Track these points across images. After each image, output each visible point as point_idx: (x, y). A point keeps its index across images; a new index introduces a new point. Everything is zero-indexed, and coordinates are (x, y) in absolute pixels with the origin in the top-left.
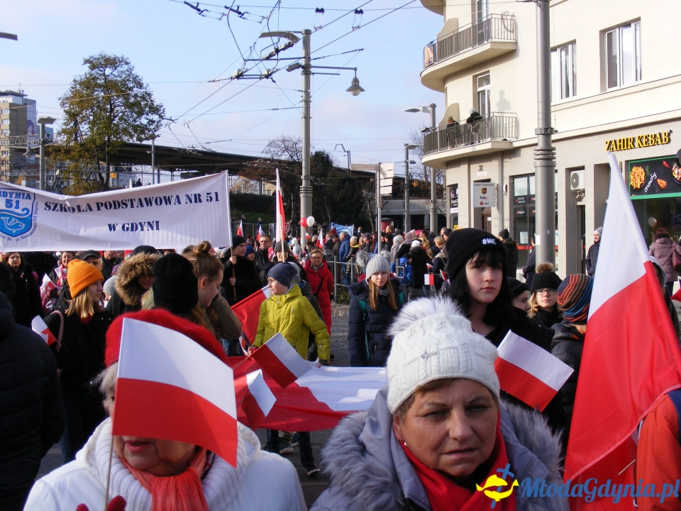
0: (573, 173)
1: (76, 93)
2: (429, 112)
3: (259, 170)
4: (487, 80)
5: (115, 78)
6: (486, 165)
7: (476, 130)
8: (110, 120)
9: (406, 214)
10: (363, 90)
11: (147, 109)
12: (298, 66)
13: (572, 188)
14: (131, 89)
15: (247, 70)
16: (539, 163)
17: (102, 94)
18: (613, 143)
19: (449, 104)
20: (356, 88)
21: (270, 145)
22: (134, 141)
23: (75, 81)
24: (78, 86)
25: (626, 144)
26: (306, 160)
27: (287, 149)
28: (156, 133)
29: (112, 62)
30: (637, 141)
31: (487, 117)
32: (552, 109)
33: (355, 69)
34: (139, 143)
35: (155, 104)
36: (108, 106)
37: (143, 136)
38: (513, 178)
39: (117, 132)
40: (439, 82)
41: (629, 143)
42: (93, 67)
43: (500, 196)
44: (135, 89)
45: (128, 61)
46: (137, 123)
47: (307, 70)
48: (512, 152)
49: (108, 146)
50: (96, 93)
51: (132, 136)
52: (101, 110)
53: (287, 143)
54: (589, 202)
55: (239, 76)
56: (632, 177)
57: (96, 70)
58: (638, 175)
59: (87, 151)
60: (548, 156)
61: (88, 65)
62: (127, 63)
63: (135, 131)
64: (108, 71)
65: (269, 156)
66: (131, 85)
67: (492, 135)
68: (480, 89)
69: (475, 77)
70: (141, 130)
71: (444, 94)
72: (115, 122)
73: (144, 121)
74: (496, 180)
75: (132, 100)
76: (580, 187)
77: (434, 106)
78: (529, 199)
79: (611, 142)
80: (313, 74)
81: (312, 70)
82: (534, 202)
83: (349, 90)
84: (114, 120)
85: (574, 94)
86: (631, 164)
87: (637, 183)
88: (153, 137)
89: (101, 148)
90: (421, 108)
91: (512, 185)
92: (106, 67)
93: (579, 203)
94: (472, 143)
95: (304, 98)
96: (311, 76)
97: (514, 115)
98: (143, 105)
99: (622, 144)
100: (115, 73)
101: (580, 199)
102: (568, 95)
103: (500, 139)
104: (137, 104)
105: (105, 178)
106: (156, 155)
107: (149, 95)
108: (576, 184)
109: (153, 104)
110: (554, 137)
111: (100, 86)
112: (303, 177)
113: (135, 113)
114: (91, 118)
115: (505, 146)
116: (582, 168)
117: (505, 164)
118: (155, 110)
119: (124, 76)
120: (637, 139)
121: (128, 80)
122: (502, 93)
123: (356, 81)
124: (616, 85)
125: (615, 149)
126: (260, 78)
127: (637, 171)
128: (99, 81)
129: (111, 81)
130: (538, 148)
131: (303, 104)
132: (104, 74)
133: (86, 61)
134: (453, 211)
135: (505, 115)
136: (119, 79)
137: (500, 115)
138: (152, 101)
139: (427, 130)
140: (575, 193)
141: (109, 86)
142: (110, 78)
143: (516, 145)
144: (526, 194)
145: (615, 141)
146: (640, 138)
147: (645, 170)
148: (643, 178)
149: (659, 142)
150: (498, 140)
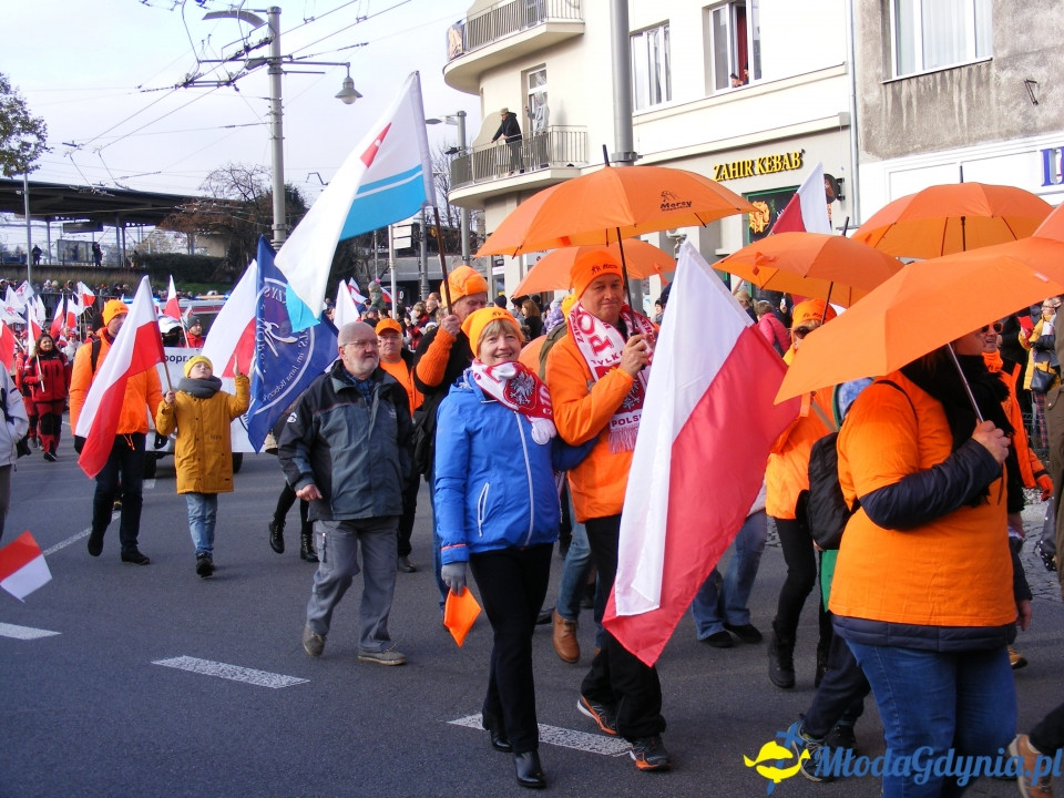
2: (455, 123)
3: (195, 217)
4: (543, 73)
9: (423, 278)
10: (360, 96)
11: (18, 126)
12: (262, 60)
13: (669, 234)
15: (200, 75)
18: (725, 168)
19: (486, 115)
20: (349, 93)
21: (210, 177)
25: (742, 170)
27: (237, 184)
28: (32, 164)
30: (758, 166)
33: (348, 65)
34: (6, 178)
35: (31, 117)
37: (13, 168)
40: (470, 79)
41: (748, 169)
46: (5, 148)
47: (275, 67)
53: (237, 174)
55: (186, 85)
56: (751, 216)
58: (761, 213)
65: (210, 195)
68: (531, 91)
69: (524, 73)
70: (11, 158)
71: (478, 98)
73: (14, 144)
76: (680, 232)
77: (462, 115)
79: (721, 166)
80: (286, 73)
81: (284, 67)
83: (338, 97)
85: (668, 98)
86: (753, 197)
87: (759, 225)
88: (27, 169)
90: (444, 119)
94: (522, 171)
95: (272, 109)
96: (283, 76)
97: (582, 129)
98: (12, 119)
99: (736, 169)
102: (659, 100)
103: (564, 165)
107: (21, 103)
109: (27, 117)
112: (274, 227)
115: (571, 175)
118: (31, 127)
120: (757, 163)
123: (349, 82)
124: (726, 85)
125: (727, 177)
126: (218, 86)
127: (759, 209)
131: (273, 116)
134: (496, 271)
135: (569, 129)
137: (562, 129)
138: (25, 113)
139: (453, 151)
140: (673, 240)
145: (727, 166)
146: (762, 161)
147: (769, 206)
148: (767, 217)
149: (788, 167)
150: (558, 165)
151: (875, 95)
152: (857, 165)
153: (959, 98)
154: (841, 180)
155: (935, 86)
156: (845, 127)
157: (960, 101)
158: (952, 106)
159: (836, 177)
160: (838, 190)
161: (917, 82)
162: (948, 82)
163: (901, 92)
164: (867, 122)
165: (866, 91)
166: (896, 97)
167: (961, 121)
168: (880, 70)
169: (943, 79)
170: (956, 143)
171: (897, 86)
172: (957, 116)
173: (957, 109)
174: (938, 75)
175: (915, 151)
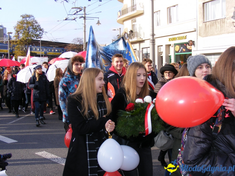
0: (159, 47)
1: (18, 25)
2: (119, 30)
3: (71, 47)
4: (135, 21)
5: (30, 21)
6: (135, 45)
7: (132, 35)
8: (28, 33)
10: (100, 24)
11: (39, 30)
12: (82, 17)
13: (159, 51)
14: (34, 24)
15: (68, 18)
16: (151, 44)
17: (26, 25)
18: (171, 39)
19: (125, 28)
20: (98, 23)
21: (74, 40)
22: (35, 39)
23: (18, 22)
24: (19, 23)
26: (85, 44)
27: (79, 41)
28: (41, 37)
29: (29, 16)
30: (177, 38)
31: (135, 31)
32: (155, 29)
33: (98, 18)
34: (36, 39)
35: (41, 28)
36: (28, 29)
37: (38, 37)
38: (143, 48)
39: (30, 36)
40: (122, 22)
41: (175, 39)
42: (23, 18)
43: (139, 54)
44: (35, 24)
45: (33, 16)
46: (36, 34)
47: (85, 18)
48: (143, 41)
49: (28, 40)
50: (24, 25)
51: (34, 37)
52: (26, 30)
53: (79, 39)
54: (164, 55)
55: (66, 20)
56: (176, 48)
57: (24, 18)
58: (177, 48)
59: (22, 42)
60: (153, 42)
61: (22, 17)
62: (33, 17)
63: (36, 36)
64: (28, 19)
65: (73, 43)
66: (34, 23)
67: (137, 37)
68: (133, 24)
69: (132, 20)
70: (37, 36)
72: (30, 33)
73: (38, 33)
74: (138, 49)
75: (35, 27)
76: (161, 51)
77: (120, 29)
78: (147, 54)
79: (170, 38)
80: (87, 19)
81: (86, 18)
82: (149, 55)
84: (29, 33)
85: (160, 25)
86: (175, 45)
87: (177, 50)
88: (41, 38)
89: (26, 41)
90: (117, 29)
91: (142, 50)
92: (27, 17)
93: (161, 56)
95: (84, 26)
96: (86, 20)
98: (38, 28)
99: (173, 39)
100: (30, 19)
101: (161, 54)
102: (158, 25)
103: (139, 38)
104: (36, 28)
105: (27, 49)
106: (41, 43)
107: (39, 26)
108: (160, 50)
109: (40, 28)
110: (155, 37)
111: (25, 23)
112: (84, 48)
113: (36, 31)
114: (23, 32)
115: (141, 40)
116: (162, 46)
117: (141, 45)
118: (41, 30)
119: (32, 20)
121: (33, 21)
122: (140, 25)
123: (99, 21)
124: (171, 22)
127: (177, 47)
128: (25, 22)
129: (28, 22)
130: (150, 40)
131: (84, 28)
132: (26, 20)
133: (22, 16)
136: (31, 21)
137: (139, 31)
138: (40, 27)
139: (118, 35)
140: (160, 53)
141: (28, 23)
142: (28, 21)
143: (143, 39)
144: (146, 53)
145: (171, 38)
146: (178, 37)
147: (179, 46)
148: (179, 49)
149: (183, 39)
150: (138, 38)
151: (201, 25)
152: (197, 38)
153: (218, 25)
154: (194, 41)
155: (214, 23)
156: (195, 31)
157: (219, 26)
158: (217, 27)
159: (193, 41)
160: (194, 43)
161: (210, 22)
162: (216, 22)
163: (206, 24)
164: (200, 30)
165: (200, 24)
166: (206, 25)
167: (219, 30)
168: (202, 20)
169: (215, 22)
170: (217, 34)
171: (206, 23)
172: (218, 29)
173: (218, 28)
174: (214, 21)
175: (209, 36)
